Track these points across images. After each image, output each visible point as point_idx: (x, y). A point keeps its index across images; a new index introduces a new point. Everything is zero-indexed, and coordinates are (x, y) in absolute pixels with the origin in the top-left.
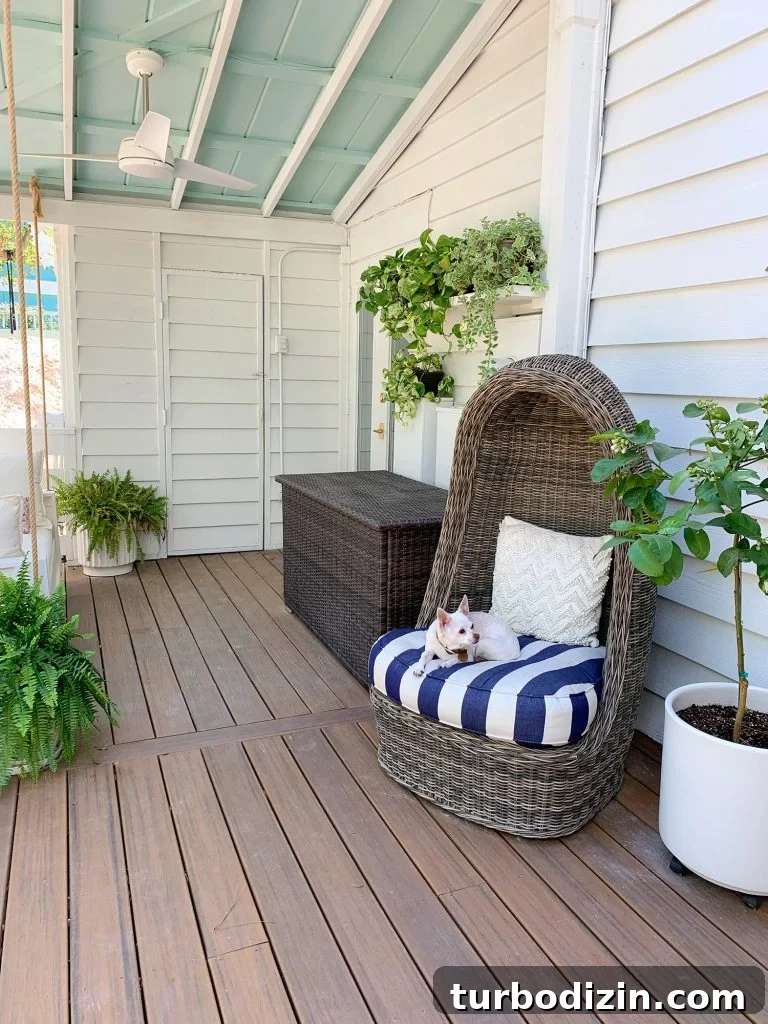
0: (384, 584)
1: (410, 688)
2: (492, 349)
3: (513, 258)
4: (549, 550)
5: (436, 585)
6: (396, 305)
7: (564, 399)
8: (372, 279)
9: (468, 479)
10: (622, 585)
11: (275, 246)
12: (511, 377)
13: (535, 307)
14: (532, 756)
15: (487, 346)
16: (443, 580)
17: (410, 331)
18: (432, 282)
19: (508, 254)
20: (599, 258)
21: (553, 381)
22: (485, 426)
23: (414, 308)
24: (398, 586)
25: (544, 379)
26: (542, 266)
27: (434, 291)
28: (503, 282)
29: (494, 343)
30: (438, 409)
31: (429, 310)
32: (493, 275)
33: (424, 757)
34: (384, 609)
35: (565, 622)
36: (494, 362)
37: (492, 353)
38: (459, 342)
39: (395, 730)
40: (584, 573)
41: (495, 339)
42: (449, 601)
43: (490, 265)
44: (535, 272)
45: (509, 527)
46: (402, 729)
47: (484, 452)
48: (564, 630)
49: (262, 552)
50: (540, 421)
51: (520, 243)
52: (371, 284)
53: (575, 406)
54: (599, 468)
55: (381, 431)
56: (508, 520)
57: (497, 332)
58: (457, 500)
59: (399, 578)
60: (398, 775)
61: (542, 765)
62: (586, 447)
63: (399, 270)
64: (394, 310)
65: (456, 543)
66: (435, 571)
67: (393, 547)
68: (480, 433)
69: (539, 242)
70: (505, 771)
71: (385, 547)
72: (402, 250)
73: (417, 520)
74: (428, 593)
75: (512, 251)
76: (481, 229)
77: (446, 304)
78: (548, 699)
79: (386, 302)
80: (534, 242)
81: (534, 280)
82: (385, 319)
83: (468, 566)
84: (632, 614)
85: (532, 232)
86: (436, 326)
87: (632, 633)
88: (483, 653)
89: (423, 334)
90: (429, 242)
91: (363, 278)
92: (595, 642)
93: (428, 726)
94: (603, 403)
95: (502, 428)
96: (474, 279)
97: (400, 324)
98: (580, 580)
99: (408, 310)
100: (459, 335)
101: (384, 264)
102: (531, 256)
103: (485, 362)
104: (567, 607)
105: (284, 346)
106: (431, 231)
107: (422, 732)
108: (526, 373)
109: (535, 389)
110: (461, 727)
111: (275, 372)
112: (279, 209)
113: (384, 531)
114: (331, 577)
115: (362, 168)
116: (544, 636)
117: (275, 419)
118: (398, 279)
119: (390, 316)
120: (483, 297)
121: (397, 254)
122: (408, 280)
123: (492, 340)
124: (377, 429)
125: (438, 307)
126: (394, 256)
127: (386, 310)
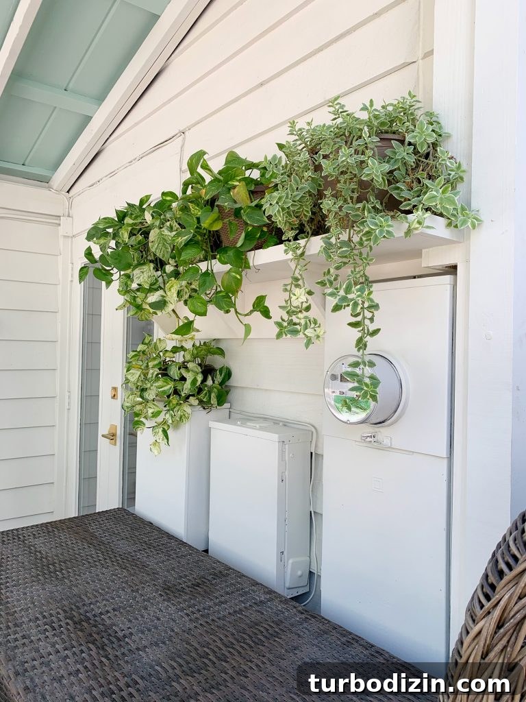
2: (368, 339)
6: (145, 268)
13: (432, 261)
15: (355, 333)
17: (170, 307)
23: (176, 274)
27: (215, 244)
29: (372, 327)
51: (423, 135)
55: (112, 436)
63: (148, 220)
64: (143, 275)
72: (148, 197)
77: (241, 262)
79: (128, 266)
82: (125, 290)
86: (225, 300)
89: (201, 310)
90: (206, 167)
91: (89, 237)
97: (154, 298)
99: (169, 276)
100: (266, 313)
101: (122, 216)
103: (356, 365)
106: (204, 153)
118: (147, 231)
119: (134, 286)
121: (143, 201)
122: (166, 232)
123: (367, 322)
124: (106, 432)
125: (228, 267)
126: (138, 204)
127: (128, 276)
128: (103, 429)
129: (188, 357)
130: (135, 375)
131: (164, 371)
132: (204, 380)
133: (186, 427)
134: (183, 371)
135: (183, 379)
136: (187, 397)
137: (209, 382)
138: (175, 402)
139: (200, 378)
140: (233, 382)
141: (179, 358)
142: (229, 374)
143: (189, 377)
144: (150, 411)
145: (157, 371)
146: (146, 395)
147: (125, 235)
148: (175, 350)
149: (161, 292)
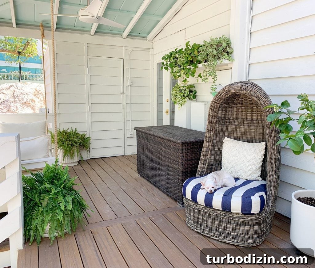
0: (182, 162)
1: (201, 197)
2: (215, 81)
3: (223, 50)
4: (242, 148)
5: (202, 162)
6: (177, 67)
7: (250, 96)
8: (166, 59)
9: (213, 124)
10: (271, 158)
11: (127, 48)
12: (230, 89)
13: (229, 67)
14: (248, 218)
15: (213, 80)
16: (205, 160)
17: (182, 76)
18: (191, 60)
19: (221, 49)
20: (252, 50)
21: (246, 90)
22: (220, 106)
23: (183, 69)
24: (187, 163)
25: (242, 89)
26: (231, 53)
27: (191, 62)
28: (219, 58)
29: (216, 79)
30: (192, 103)
31: (190, 69)
32: (215, 56)
33: (206, 221)
34: (182, 171)
35: (250, 172)
36: (216, 86)
37: (215, 83)
38: (202, 79)
39: (194, 212)
40: (256, 155)
41: (216, 78)
42: (207, 167)
43: (215, 53)
44: (229, 55)
45: (227, 141)
46: (198, 211)
47: (218, 115)
48: (250, 175)
49: (124, 156)
50: (237, 104)
51: (224, 45)
52: (166, 61)
53: (253, 98)
54: (269, 117)
55: (167, 112)
56: (226, 138)
57: (216, 75)
58: (209, 132)
59: (188, 160)
60: (195, 228)
61: (251, 221)
62: (253, 113)
63: (177, 56)
64: (176, 69)
65: (209, 147)
66: (202, 157)
67: (185, 150)
68: (218, 109)
69: (230, 45)
70: (237, 224)
71: (183, 150)
72: (177, 49)
73: (194, 140)
74: (200, 165)
75: (222, 48)
76: (210, 41)
77: (196, 66)
78: (252, 197)
79: (173, 67)
80: (229, 45)
81: (230, 57)
82: (172, 72)
83: (213, 155)
84: (276, 168)
85: (228, 42)
86: (193, 74)
87: (276, 174)
88: (225, 184)
89: (188, 77)
90: (189, 46)
91: (163, 59)
92: (260, 179)
93: (208, 210)
94: (264, 96)
95: (224, 107)
96: (208, 57)
97: (178, 74)
98: (255, 158)
99: (182, 69)
100: (201, 77)
101: (171, 54)
102: (228, 49)
103: (213, 86)
104: (250, 167)
105: (131, 83)
106: (189, 42)
107: (206, 212)
108: (236, 87)
109: (239, 92)
110: (221, 209)
111: (128, 92)
112: (129, 36)
113: (182, 144)
114: (159, 162)
115: (159, 21)
116: (243, 178)
117: (128, 109)
118: (177, 58)
119: (174, 71)
120: (212, 63)
121: (175, 50)
122: (181, 59)
123: (215, 78)
124: (166, 111)
125: (193, 68)
126: (174, 51)
127: (173, 69)
128: (164, 110)
129: (186, 88)
130: (174, 92)
131: (181, 91)
132: (190, 93)
133: (186, 104)
134: (185, 91)
135: (185, 93)
136: (186, 97)
137: (191, 94)
138: (183, 98)
139: (189, 92)
140: (197, 94)
141: (184, 88)
142: (196, 92)
143: (186, 92)
144: (178, 101)
145: (179, 91)
146: (177, 97)
147: (172, 59)
148: (183, 87)
149: (180, 73)
